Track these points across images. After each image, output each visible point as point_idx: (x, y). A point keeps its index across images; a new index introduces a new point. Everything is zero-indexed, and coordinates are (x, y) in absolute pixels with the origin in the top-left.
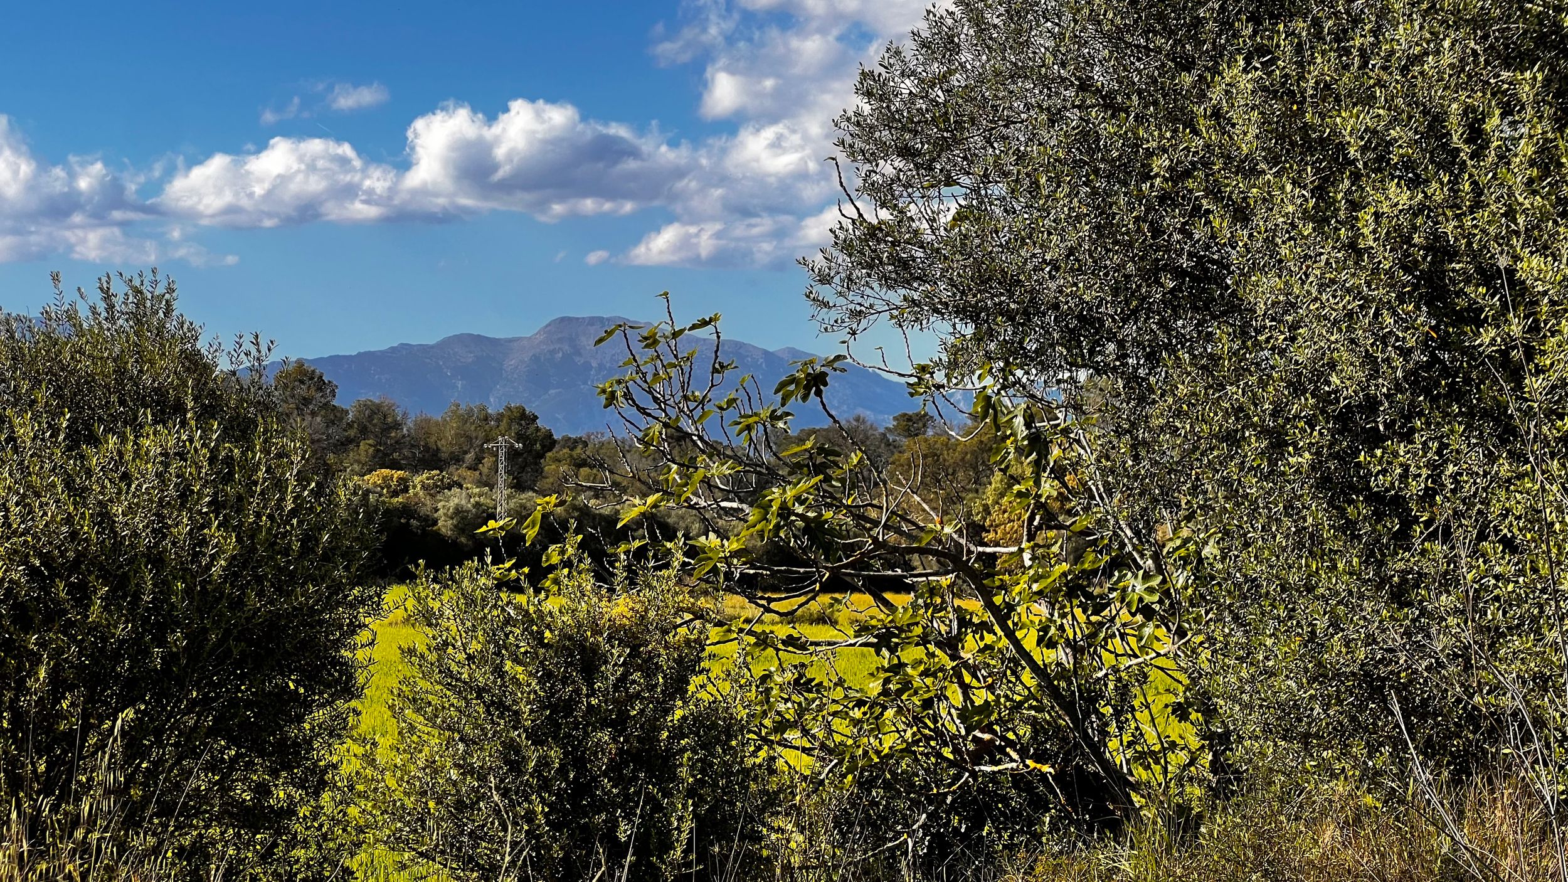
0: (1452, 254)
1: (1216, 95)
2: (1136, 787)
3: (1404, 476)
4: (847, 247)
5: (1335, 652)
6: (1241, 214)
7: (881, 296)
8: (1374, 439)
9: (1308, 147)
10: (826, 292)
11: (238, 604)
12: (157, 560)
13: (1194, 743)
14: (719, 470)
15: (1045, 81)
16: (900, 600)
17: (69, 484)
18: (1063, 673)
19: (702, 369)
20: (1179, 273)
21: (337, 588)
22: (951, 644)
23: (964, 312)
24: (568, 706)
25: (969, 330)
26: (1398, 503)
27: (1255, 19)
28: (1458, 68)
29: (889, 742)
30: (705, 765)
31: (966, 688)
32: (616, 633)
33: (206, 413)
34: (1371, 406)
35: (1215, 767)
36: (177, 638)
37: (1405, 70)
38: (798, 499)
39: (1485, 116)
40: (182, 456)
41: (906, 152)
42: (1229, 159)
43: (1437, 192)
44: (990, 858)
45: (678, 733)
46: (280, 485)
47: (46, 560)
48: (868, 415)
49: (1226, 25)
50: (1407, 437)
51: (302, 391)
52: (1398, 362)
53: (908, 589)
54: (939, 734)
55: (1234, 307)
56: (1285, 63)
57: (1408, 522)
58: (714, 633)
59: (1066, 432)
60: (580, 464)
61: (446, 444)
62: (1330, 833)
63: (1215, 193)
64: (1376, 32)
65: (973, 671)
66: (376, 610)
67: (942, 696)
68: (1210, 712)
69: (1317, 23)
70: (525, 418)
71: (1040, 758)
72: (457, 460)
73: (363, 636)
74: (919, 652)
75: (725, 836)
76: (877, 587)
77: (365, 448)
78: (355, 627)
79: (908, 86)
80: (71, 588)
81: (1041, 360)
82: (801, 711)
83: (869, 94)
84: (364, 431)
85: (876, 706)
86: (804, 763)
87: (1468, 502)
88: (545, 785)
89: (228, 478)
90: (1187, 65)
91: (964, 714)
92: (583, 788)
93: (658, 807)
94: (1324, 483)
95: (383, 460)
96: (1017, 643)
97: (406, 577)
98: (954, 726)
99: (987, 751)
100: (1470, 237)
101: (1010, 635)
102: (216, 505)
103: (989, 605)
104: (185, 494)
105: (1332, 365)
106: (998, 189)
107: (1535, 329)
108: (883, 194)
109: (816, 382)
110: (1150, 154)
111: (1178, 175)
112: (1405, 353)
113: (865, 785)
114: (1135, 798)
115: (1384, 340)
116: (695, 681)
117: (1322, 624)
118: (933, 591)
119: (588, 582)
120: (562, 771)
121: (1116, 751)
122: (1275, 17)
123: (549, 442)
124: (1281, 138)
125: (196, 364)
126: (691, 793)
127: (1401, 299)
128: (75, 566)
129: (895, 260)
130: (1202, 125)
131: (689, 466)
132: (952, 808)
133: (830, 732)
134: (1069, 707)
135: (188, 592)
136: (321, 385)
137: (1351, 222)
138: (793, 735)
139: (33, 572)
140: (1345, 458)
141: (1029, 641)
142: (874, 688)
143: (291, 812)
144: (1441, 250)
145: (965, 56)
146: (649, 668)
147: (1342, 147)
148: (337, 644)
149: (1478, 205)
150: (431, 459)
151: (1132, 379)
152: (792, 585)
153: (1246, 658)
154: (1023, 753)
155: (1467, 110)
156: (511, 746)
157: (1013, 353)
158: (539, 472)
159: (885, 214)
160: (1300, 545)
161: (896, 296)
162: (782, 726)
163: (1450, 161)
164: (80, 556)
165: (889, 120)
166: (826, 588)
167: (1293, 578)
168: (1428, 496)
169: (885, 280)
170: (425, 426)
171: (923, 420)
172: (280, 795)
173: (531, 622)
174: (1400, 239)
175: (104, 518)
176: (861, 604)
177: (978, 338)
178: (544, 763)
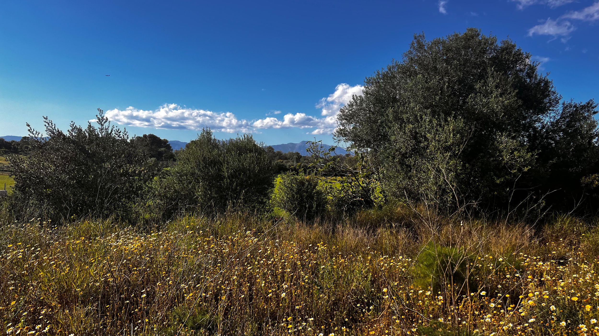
0: (418, 133)
1: (387, 112)
2: (375, 202)
3: (411, 162)
4: (338, 132)
5: (400, 186)
6: (390, 128)
7: (342, 138)
8: (407, 158)
9: (399, 119)
10: (335, 138)
11: (259, 176)
12: (249, 170)
13: (382, 197)
14: (321, 160)
15: (365, 110)
16: (344, 177)
17: (238, 160)
18: (365, 187)
19: (319, 146)
20: (382, 135)
21: (272, 174)
22: (350, 183)
23: (353, 140)
24: (301, 190)
25: (354, 143)
26: (410, 166)
27: (392, 102)
28: (419, 109)
29: (342, 196)
30: (318, 198)
31: (352, 189)
32: (307, 181)
33: (256, 152)
34: (406, 153)
35: (385, 200)
36: (252, 180)
37: (412, 109)
38: (331, 164)
39: (423, 115)
40: (253, 157)
41: (346, 119)
42: (388, 121)
43: (416, 125)
44: (355, 211)
45: (314, 193)
46: (265, 161)
47: (236, 170)
48: (342, 154)
49: (389, 103)
50: (411, 158)
51: (270, 150)
52: (410, 148)
53: (345, 176)
54: (349, 195)
55: (389, 140)
56: (396, 108)
57: (411, 169)
58: (319, 181)
59: (366, 156)
60: (305, 160)
61: (288, 157)
62: (399, 209)
63: (386, 125)
64: (408, 104)
65: (353, 187)
66: (277, 177)
67: (349, 190)
68: (384, 193)
69: (401, 103)
70: (298, 154)
71: (362, 198)
72: (289, 159)
73: (275, 180)
74: (346, 184)
75: (320, 207)
76: (342, 176)
77: (278, 157)
78: (275, 179)
79: (347, 111)
80: (239, 173)
81: (363, 147)
82: (331, 191)
83: (341, 112)
84: (278, 155)
85: (341, 191)
86: (331, 198)
87: (419, 166)
88: (297, 200)
89: (258, 160)
90: (383, 108)
91: (352, 192)
92: (302, 200)
93: (311, 203)
94: (400, 163)
95: (280, 158)
96: (359, 183)
97: (280, 173)
98: (351, 194)
99: (355, 197)
100: (420, 131)
101: (358, 182)
102: (257, 163)
103: (356, 178)
104: (253, 162)
105: (401, 148)
106: (358, 124)
107: (428, 143)
108: (343, 125)
109: (333, 149)
110: (378, 120)
111: (382, 122)
112: (411, 146)
113: (339, 201)
114: (374, 204)
115: (408, 145)
116: (317, 187)
117: (399, 181)
118: (349, 176)
119: (303, 174)
120: (299, 198)
121: (372, 198)
122: (395, 102)
123: (301, 157)
124: (395, 118)
125: (255, 145)
126: (316, 201)
127: (411, 139)
128: (239, 171)
129: (344, 134)
130: (385, 116)
131: (317, 160)
132: (350, 204)
133: (335, 194)
134: (365, 191)
135: (253, 174)
136: (272, 149)
137: (405, 129)
138: (330, 194)
139: (234, 171)
140: (403, 160)
141: (361, 183)
142: (340, 188)
143: (266, 202)
144: (416, 133)
145: (354, 107)
146: (311, 185)
147: (404, 119)
148: (272, 181)
149: (421, 127)
150: (286, 159)
151: (375, 149)
152: (330, 175)
153: (389, 186)
154: (360, 198)
155: (420, 115)
156: (293, 195)
157: (359, 146)
158: (300, 160)
159: (343, 128)
160: (396, 171)
161: (344, 138)
162: (328, 193)
163: (418, 121)
164: (240, 169)
165: (344, 115)
166: (334, 176)
167: (395, 175)
168: (414, 165)
169: (343, 136)
170: (285, 154)
171: (349, 155)
172: (264, 200)
173: (296, 179)
174: (411, 131)
175: (243, 165)
176: (339, 178)
177: (355, 144)
178: (297, 197)
